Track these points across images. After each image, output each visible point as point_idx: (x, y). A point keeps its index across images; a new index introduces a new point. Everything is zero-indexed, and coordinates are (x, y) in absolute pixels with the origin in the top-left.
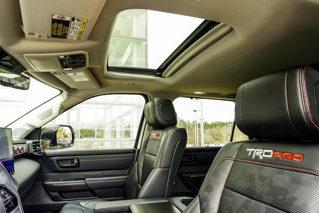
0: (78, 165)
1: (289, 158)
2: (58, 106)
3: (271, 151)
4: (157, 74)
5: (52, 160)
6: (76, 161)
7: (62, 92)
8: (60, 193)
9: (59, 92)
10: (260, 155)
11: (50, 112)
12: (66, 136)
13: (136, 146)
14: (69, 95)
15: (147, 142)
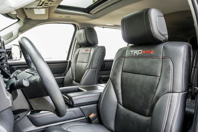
1: (149, 52)
2: (17, 31)
3: (141, 51)
4: (86, 11)
7: (19, 20)
10: (137, 53)
11: (11, 34)
13: (68, 59)
14: (24, 23)
15: (78, 55)
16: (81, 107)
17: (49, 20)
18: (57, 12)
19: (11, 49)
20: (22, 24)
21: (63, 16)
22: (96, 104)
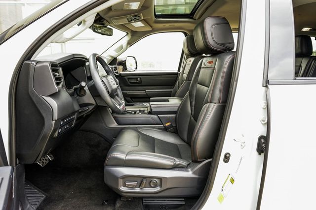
0: (141, 82)
2: (126, 44)
4: (191, 17)
5: (125, 79)
6: (139, 79)
7: (127, 33)
8: (131, 98)
9: (126, 34)
11: (121, 47)
12: (131, 65)
13: (179, 70)
14: (132, 36)
15: (185, 66)
16: (159, 115)
17: (154, 31)
18: (156, 22)
19: (125, 61)
20: (130, 36)
21: (167, 25)
22: (175, 115)
